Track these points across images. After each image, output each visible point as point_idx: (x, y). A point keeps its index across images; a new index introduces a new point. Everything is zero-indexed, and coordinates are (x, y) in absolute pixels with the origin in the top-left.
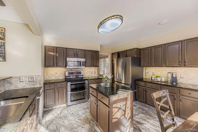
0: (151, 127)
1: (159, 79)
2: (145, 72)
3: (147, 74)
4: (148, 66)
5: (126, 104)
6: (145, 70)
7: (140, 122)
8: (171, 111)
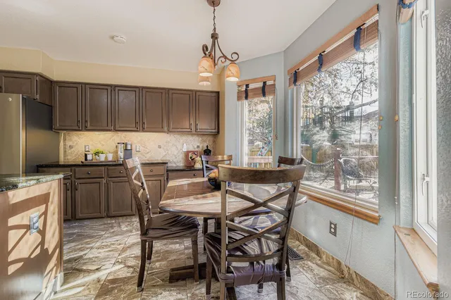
0: (100, 253)
1: (102, 158)
2: (65, 145)
3: (69, 151)
4: (77, 128)
5: (45, 213)
6: (65, 140)
7: (73, 259)
8: (144, 189)
